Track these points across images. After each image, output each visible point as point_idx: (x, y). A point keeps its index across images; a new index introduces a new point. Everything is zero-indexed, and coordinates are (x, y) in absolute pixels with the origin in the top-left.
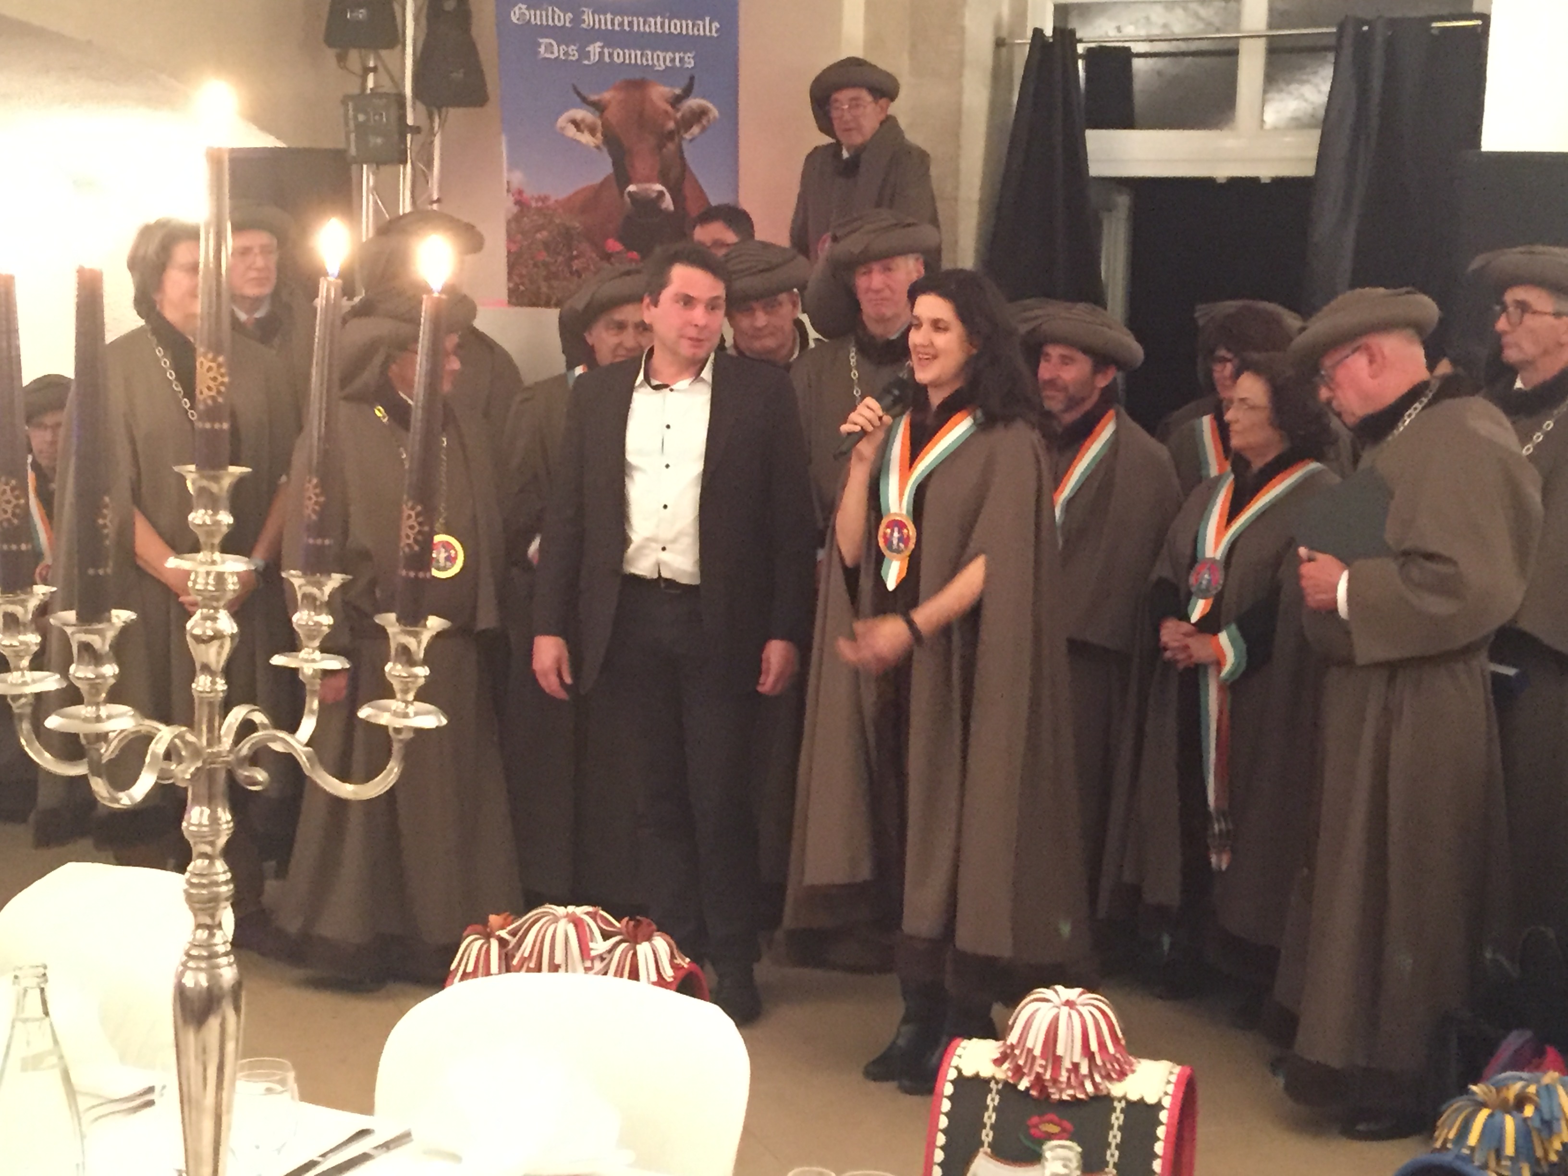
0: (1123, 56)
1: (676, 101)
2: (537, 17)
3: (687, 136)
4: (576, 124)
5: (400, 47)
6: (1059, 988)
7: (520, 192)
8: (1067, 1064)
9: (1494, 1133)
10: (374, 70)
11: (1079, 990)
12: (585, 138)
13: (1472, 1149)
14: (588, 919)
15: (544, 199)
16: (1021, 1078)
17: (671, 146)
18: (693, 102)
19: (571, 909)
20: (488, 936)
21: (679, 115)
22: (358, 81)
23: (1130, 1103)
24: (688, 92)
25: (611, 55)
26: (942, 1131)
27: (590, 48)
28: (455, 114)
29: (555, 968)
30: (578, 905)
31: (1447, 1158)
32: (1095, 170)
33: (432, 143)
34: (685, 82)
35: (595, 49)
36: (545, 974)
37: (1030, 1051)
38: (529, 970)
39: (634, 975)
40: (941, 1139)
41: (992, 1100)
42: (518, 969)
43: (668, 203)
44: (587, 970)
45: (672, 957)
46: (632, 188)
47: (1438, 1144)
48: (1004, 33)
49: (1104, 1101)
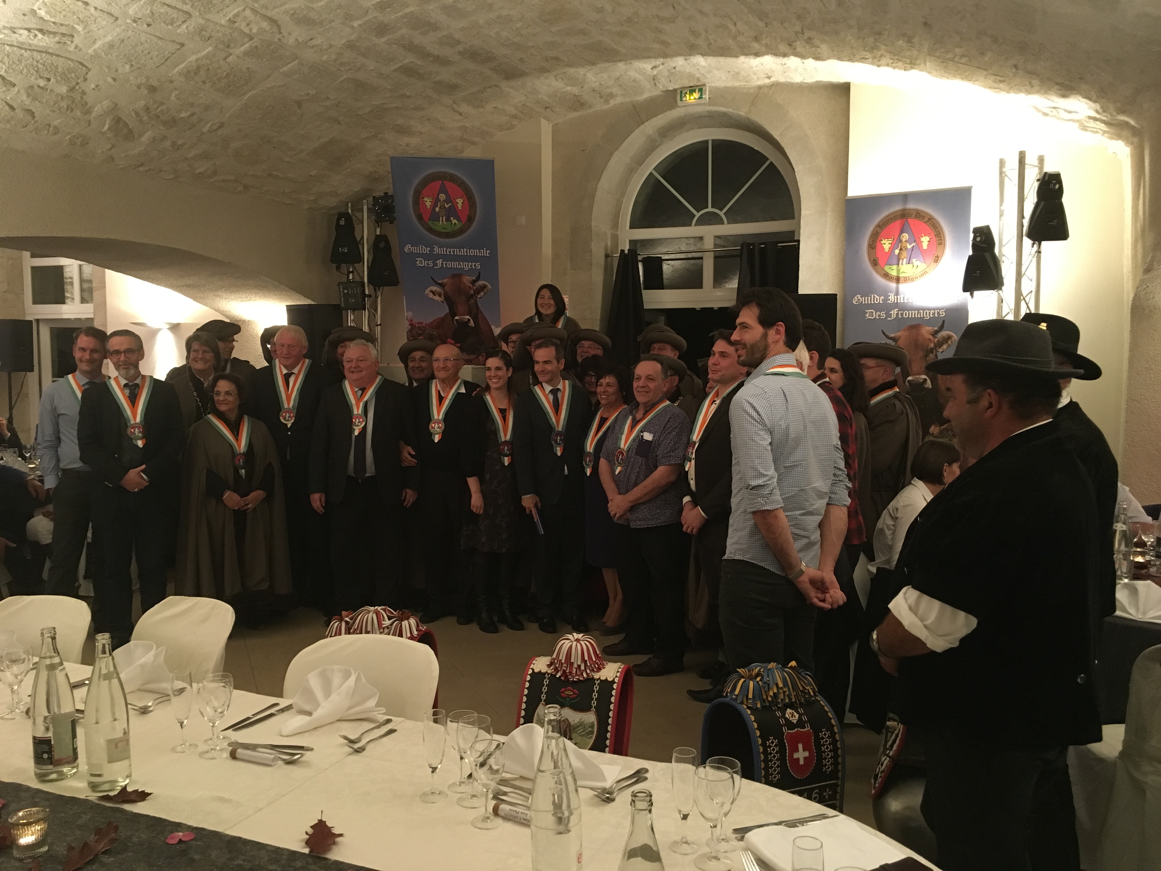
0: (659, 261)
1: (474, 282)
2: (415, 250)
3: (479, 296)
4: (433, 293)
5: (362, 263)
6: (575, 634)
7: (411, 321)
8: (575, 666)
9: (745, 688)
10: (352, 272)
11: (582, 635)
12: (437, 298)
13: (737, 696)
14: (382, 611)
15: (422, 323)
16: (557, 672)
17: (472, 301)
18: (481, 283)
19: (376, 607)
20: (341, 620)
21: (475, 288)
22: (346, 276)
23: (601, 681)
24: (478, 278)
25: (446, 264)
26: (525, 695)
27: (438, 262)
28: (386, 288)
29: (367, 632)
30: (380, 606)
31: (728, 699)
32: (646, 306)
33: (376, 301)
34: (477, 275)
35: (439, 262)
36: (364, 635)
37: (561, 660)
38: (357, 634)
39: (401, 635)
40: (525, 699)
41: (546, 682)
42: (353, 633)
43: (472, 324)
44: (381, 633)
45: (418, 626)
46: (457, 318)
47: (725, 694)
48: (609, 252)
49: (591, 681)
